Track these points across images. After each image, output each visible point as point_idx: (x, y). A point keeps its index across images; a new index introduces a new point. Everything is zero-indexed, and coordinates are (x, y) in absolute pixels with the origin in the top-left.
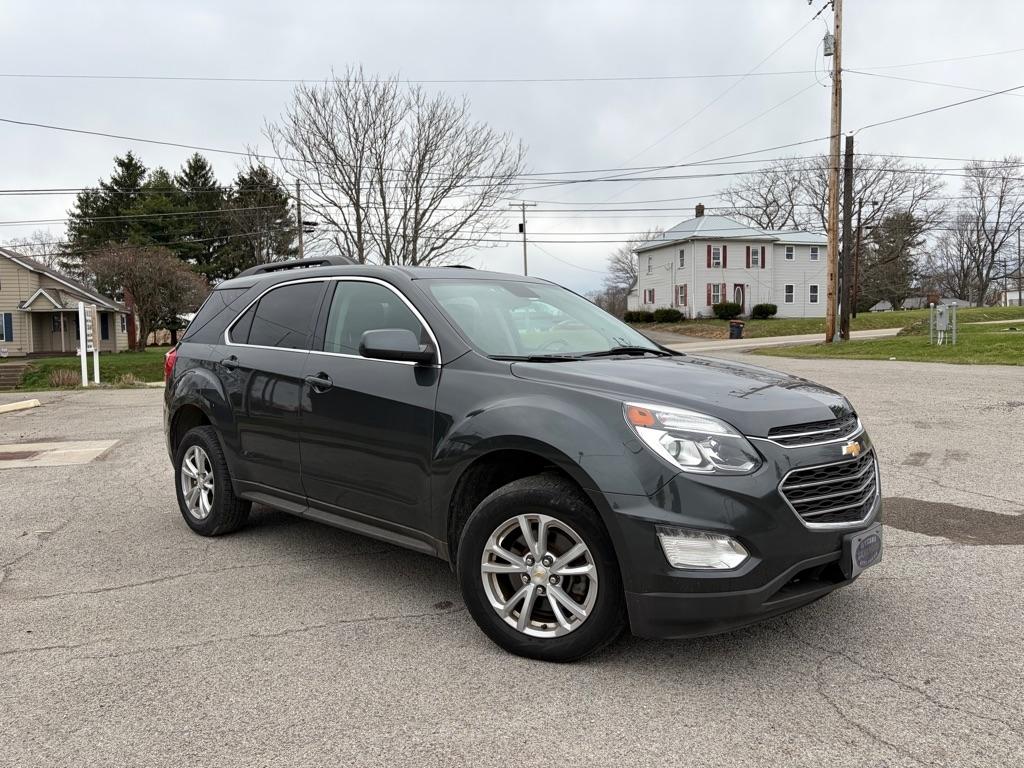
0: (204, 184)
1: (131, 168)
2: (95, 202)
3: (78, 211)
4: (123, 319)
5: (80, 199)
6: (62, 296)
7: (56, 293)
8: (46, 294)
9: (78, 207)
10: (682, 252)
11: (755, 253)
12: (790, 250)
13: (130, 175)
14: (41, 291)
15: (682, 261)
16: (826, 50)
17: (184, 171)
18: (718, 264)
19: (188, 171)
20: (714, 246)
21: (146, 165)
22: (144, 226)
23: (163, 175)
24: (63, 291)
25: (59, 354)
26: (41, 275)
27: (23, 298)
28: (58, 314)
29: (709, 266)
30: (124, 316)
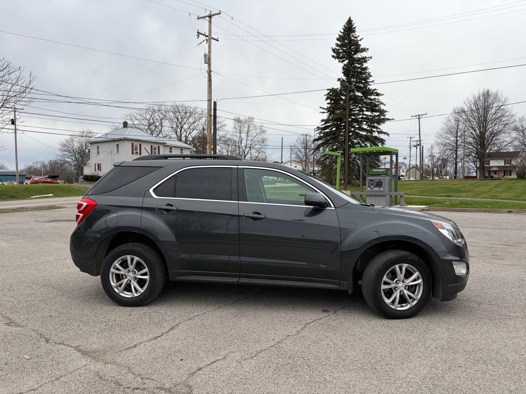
10: (118, 145)
11: (155, 149)
12: (171, 148)
15: (118, 150)
16: (205, 61)
18: (137, 153)
20: (135, 143)
29: (133, 153)
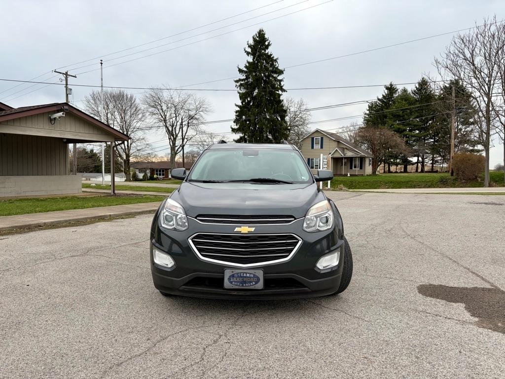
0: (426, 92)
1: (391, 89)
2: (375, 107)
3: (368, 112)
4: (370, 161)
5: (369, 107)
6: (345, 150)
7: (343, 149)
8: (338, 150)
9: (368, 110)
13: (390, 93)
14: (337, 149)
17: (416, 87)
19: (418, 87)
21: (398, 87)
22: (394, 116)
23: (405, 91)
24: (346, 148)
25: (341, 175)
26: (338, 142)
27: (330, 152)
28: (342, 158)
30: (371, 159)
